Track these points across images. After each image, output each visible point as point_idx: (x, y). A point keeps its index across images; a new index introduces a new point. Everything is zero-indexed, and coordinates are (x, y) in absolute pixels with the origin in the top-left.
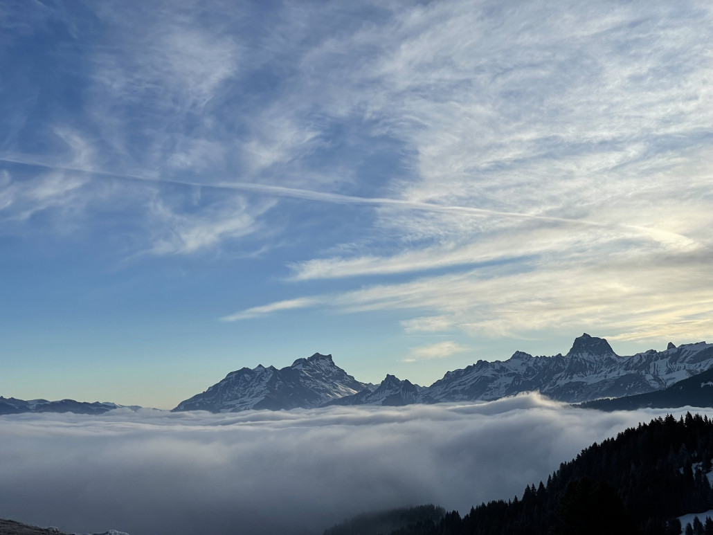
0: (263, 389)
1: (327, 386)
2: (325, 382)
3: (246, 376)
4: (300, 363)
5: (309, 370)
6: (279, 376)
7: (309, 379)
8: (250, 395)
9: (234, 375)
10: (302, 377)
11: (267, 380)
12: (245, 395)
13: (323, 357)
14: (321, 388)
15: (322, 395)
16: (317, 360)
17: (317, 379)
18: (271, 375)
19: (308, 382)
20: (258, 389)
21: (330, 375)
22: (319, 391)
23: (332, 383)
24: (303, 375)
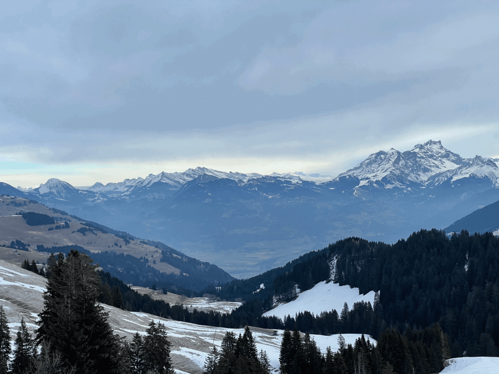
0: (390, 166)
1: (436, 162)
2: (435, 159)
3: (382, 156)
4: (417, 148)
5: (424, 152)
6: (402, 157)
7: (423, 158)
8: (381, 171)
9: (374, 156)
10: (418, 157)
11: (393, 160)
12: (379, 170)
13: (435, 143)
14: (433, 165)
15: (433, 169)
16: (430, 145)
17: (429, 158)
18: (396, 157)
19: (423, 160)
20: (387, 166)
21: (440, 155)
22: (430, 166)
23: (440, 160)
24: (420, 156)
